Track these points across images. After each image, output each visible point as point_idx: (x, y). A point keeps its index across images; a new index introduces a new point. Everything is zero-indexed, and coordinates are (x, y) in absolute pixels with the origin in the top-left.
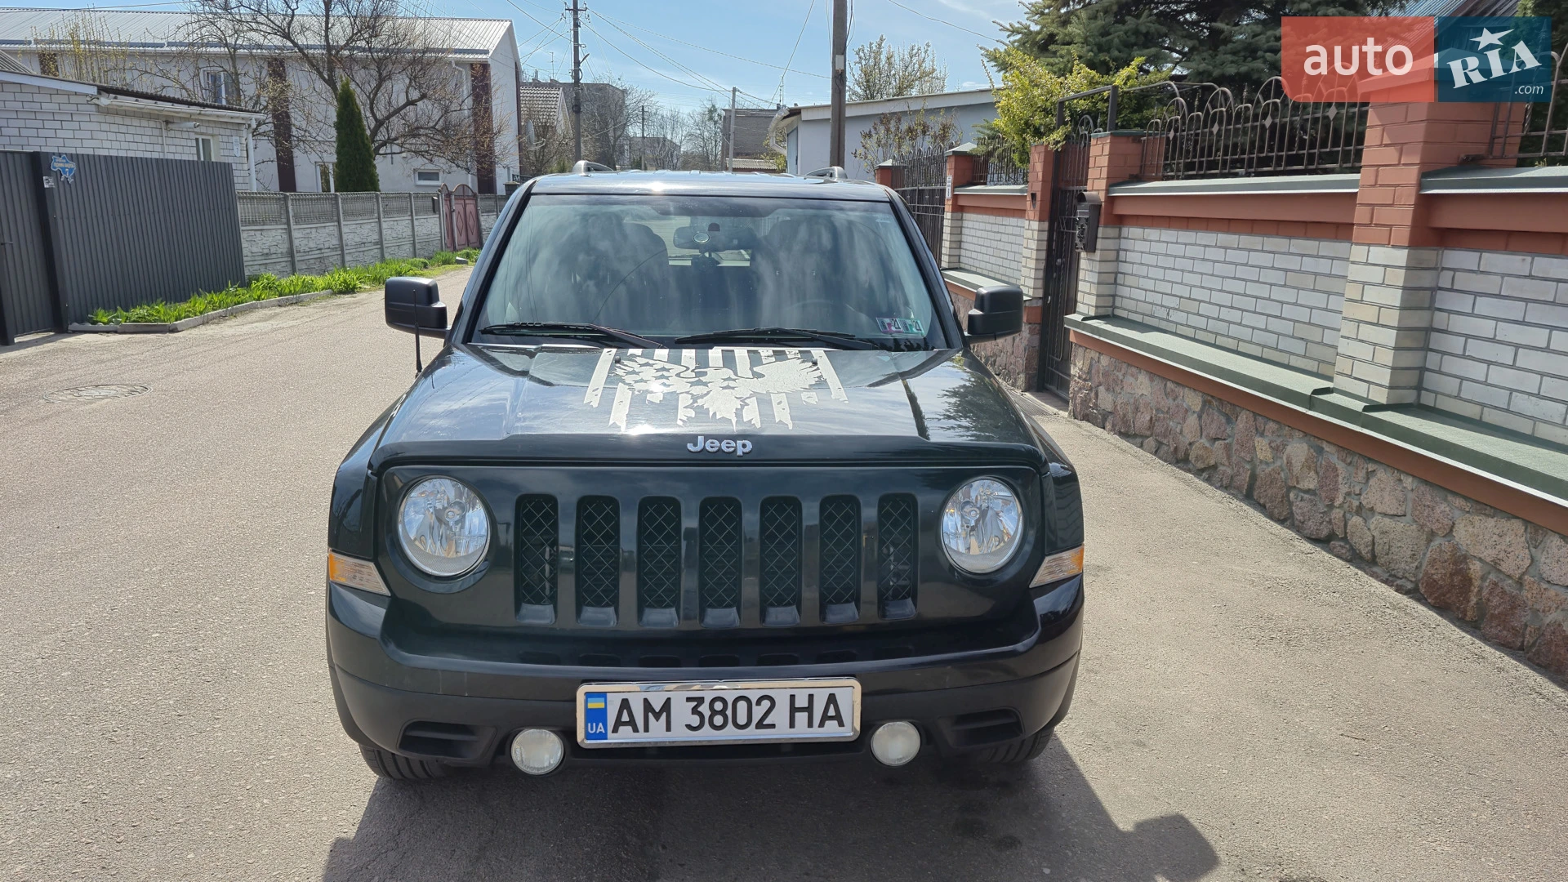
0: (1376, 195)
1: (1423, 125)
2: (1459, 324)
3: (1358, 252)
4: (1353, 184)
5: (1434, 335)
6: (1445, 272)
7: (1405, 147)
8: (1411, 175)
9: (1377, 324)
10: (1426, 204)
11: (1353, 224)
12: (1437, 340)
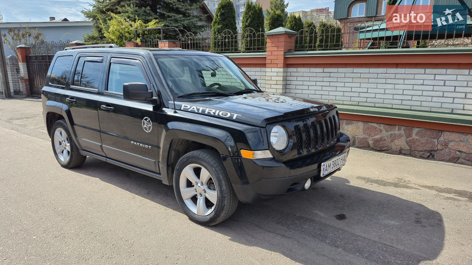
0: (272, 57)
1: (284, 42)
2: (293, 83)
3: (268, 70)
4: (265, 55)
5: (287, 85)
6: (288, 73)
7: (279, 47)
8: (282, 53)
9: (277, 84)
10: (285, 59)
11: (266, 64)
12: (288, 87)
